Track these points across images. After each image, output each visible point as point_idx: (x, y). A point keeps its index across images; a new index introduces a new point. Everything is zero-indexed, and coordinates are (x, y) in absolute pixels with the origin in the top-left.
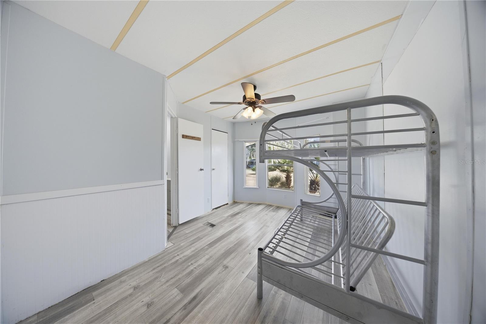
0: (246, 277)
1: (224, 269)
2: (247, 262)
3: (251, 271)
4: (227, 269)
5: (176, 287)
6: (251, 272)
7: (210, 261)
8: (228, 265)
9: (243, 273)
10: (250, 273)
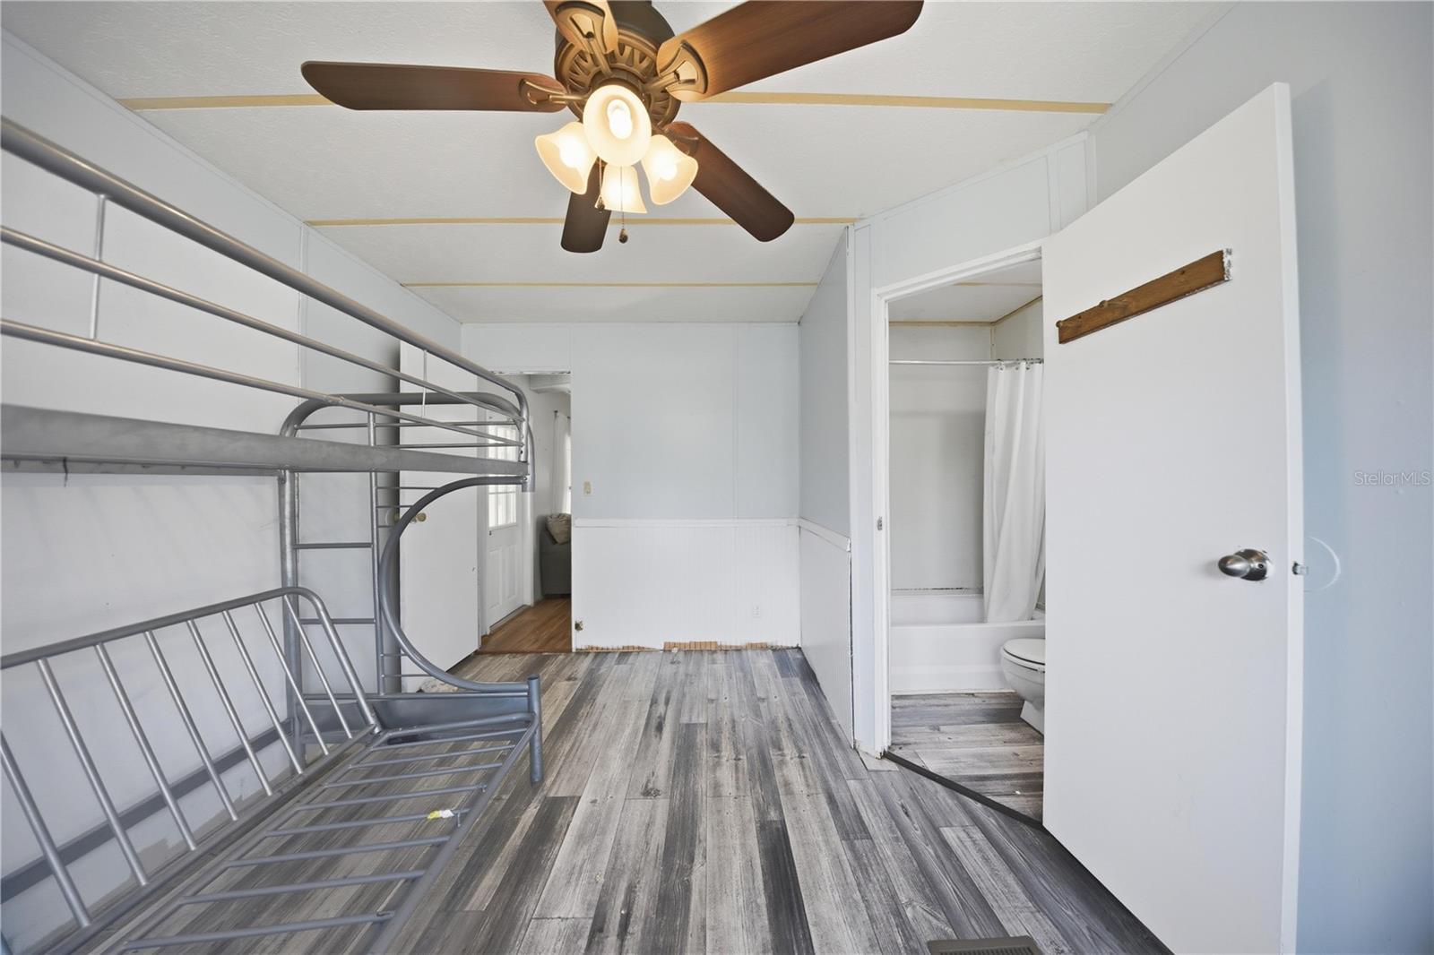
0: (580, 797)
1: (650, 786)
2: (596, 837)
3: (572, 816)
4: (641, 790)
5: (707, 724)
6: (570, 814)
7: (704, 786)
8: (649, 801)
9: (594, 802)
10: (573, 807)
